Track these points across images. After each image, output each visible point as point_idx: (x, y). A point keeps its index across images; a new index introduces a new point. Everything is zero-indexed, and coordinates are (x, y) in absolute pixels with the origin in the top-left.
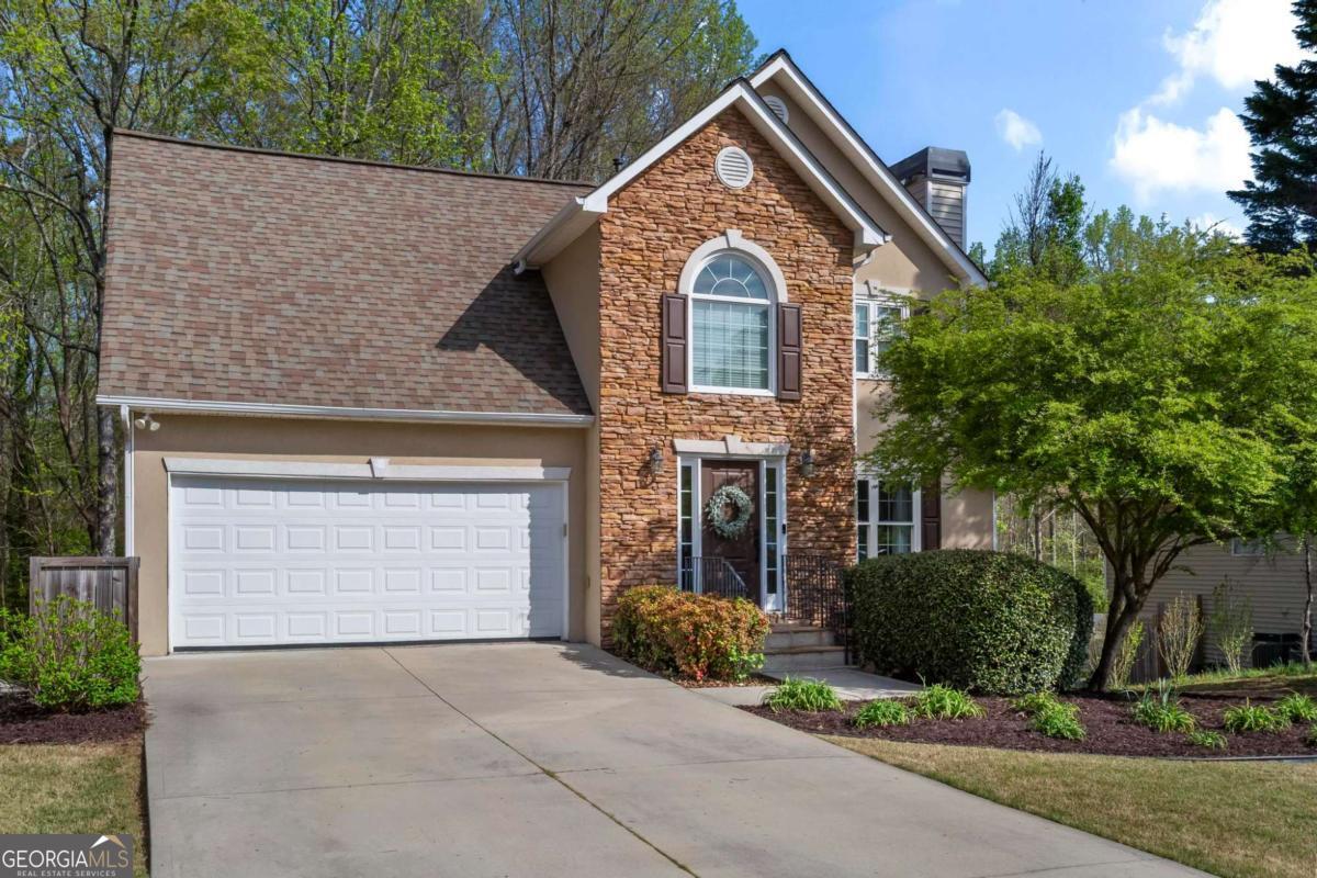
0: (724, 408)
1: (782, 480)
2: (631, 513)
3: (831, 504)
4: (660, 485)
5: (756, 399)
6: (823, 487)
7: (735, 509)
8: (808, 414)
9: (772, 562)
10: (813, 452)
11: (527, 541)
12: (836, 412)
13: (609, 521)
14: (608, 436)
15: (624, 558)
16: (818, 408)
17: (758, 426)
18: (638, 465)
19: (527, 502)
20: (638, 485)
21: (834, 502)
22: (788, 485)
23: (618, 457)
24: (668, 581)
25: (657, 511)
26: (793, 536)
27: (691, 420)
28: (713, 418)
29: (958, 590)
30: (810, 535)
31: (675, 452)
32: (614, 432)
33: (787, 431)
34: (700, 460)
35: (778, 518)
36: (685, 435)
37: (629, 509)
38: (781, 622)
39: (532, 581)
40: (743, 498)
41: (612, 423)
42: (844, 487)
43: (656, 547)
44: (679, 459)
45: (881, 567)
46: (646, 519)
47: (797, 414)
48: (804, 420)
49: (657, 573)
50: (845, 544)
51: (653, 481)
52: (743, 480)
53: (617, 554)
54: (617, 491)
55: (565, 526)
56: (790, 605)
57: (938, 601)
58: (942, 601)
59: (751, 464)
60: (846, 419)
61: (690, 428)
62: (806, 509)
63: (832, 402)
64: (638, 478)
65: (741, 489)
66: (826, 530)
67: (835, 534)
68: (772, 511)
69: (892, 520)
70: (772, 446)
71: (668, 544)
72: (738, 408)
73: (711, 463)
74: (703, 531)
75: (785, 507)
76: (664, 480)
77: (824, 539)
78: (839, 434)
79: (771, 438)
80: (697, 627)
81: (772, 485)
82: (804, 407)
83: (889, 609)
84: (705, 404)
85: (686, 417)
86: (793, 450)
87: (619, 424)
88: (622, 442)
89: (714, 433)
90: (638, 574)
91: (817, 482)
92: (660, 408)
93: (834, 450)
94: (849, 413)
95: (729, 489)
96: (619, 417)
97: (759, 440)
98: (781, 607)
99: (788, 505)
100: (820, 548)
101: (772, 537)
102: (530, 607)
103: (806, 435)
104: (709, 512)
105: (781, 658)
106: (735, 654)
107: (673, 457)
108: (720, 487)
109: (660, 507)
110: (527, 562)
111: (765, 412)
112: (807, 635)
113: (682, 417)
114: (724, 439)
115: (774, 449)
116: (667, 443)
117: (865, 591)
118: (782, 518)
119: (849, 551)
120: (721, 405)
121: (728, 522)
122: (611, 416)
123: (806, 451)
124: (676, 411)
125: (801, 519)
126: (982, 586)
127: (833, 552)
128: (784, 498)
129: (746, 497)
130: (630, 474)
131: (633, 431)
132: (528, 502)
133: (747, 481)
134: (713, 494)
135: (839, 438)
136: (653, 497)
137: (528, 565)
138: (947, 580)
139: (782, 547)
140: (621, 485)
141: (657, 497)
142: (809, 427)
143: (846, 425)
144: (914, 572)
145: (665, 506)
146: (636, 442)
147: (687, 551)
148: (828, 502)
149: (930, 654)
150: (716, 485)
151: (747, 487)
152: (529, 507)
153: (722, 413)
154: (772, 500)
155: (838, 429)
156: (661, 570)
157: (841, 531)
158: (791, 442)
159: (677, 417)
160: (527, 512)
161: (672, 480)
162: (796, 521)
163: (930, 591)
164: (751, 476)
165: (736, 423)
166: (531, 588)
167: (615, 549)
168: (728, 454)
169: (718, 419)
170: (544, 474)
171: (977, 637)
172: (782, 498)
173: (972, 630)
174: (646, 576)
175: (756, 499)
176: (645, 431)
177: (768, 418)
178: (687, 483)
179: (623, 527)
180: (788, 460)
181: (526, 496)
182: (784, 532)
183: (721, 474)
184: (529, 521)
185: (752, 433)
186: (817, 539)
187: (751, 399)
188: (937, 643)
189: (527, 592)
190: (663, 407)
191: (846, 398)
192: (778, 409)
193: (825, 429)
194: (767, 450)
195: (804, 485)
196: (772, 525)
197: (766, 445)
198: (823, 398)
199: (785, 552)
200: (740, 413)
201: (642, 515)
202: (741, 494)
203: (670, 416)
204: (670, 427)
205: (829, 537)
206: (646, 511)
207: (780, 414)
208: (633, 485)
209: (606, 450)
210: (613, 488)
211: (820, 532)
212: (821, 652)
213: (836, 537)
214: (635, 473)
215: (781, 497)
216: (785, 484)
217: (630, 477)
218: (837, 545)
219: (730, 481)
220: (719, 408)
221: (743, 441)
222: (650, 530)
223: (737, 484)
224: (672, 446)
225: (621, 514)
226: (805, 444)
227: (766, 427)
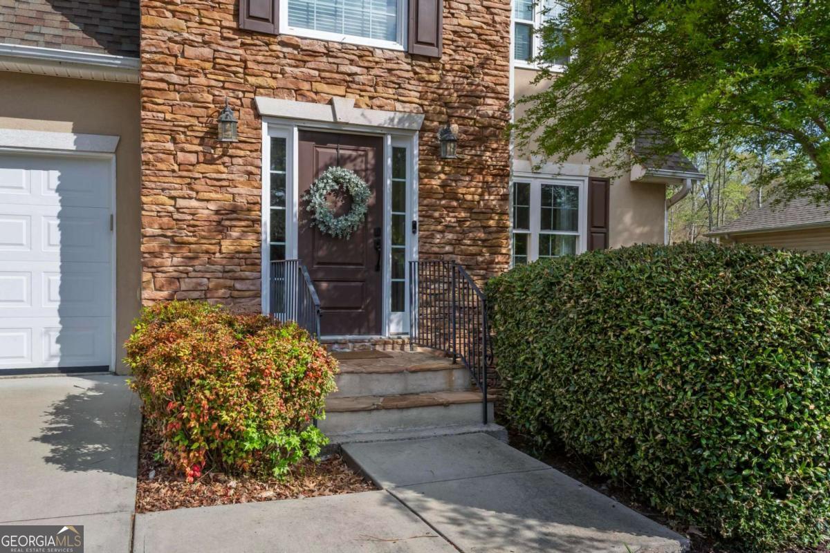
0: (331, 60)
1: (414, 164)
2: (190, 198)
3: (477, 197)
4: (235, 161)
5: (378, 52)
6: (468, 174)
7: (348, 199)
8: (450, 78)
9: (398, 271)
10: (455, 127)
11: (56, 236)
12: (487, 78)
13: (154, 207)
14: (151, 84)
15: (176, 260)
16: (463, 71)
17: (380, 89)
18: (201, 129)
19: (55, 183)
20: (201, 159)
21: (481, 195)
22: (421, 170)
23: (169, 116)
24: (247, 294)
25: (230, 197)
26: (427, 237)
27: (283, 73)
28: (316, 73)
29: (700, 325)
30: (450, 236)
31: (258, 116)
32: (162, 80)
33: (420, 98)
34: (296, 130)
35: (407, 214)
36: (274, 92)
37: (186, 192)
38: (407, 348)
39: (63, 290)
40: (358, 184)
41: (160, 67)
42: (494, 176)
43: (227, 246)
44: (265, 125)
45: (539, 276)
46: (212, 206)
47: (435, 77)
48: (445, 86)
49: (229, 283)
50: (494, 249)
51: (224, 154)
52: (359, 160)
53: (166, 255)
54: (171, 164)
55: (112, 216)
56: (421, 326)
57: (654, 345)
58: (663, 344)
59: (370, 139)
60: (499, 88)
61: (281, 83)
62: (443, 202)
63: (482, 66)
64: (200, 148)
65: (356, 172)
66: (471, 229)
67: (482, 235)
68: (399, 204)
69: (555, 229)
70: (398, 115)
71: (245, 242)
72: (352, 62)
73: (313, 135)
74: (300, 228)
75: (416, 198)
76: (242, 153)
77: (468, 242)
78: (491, 107)
79: (399, 106)
80: (181, 386)
81: (399, 170)
82: (444, 69)
83: (550, 350)
84: (305, 53)
85: (275, 68)
86: (428, 123)
87: (172, 69)
88: (178, 96)
89: (316, 93)
90: (200, 284)
91: (459, 166)
92: (236, 51)
93: (485, 127)
94: (504, 81)
95: (339, 171)
96: (172, 60)
97: (380, 107)
98: (408, 331)
99: (420, 197)
100: (463, 253)
101: (399, 236)
102: (60, 326)
103: (446, 105)
104: (308, 202)
105: (382, 416)
106: (255, 436)
107: (255, 122)
108: (326, 168)
109: (235, 190)
110: (57, 264)
111: (390, 70)
112: (429, 375)
113: (269, 68)
114: (331, 103)
115: (400, 120)
116: (247, 102)
117: (512, 316)
118: (413, 213)
119: (499, 258)
120: (327, 55)
121: (337, 216)
122: (157, 57)
123: (445, 127)
124: (260, 58)
125: (437, 214)
126: (757, 317)
127: (480, 259)
128: (416, 185)
129: (362, 183)
130: (187, 142)
131: (193, 80)
132: (58, 183)
133: (366, 163)
134: (316, 175)
135: (490, 113)
136: (224, 176)
137: (59, 270)
138: (674, 302)
139: (413, 251)
140: (175, 156)
141: (230, 177)
142: (450, 95)
143: (500, 97)
144: (601, 285)
145: (242, 190)
146: (198, 96)
147: (278, 253)
148: (473, 194)
149: (630, 445)
150: (321, 164)
151: (366, 170)
152: (58, 190)
153: (328, 67)
154: (399, 190)
155: (489, 101)
156: (236, 279)
157: (490, 233)
158: (426, 112)
159: (262, 67)
160: (57, 197)
161: (255, 154)
162: (431, 217)
163: (633, 324)
164: (371, 155)
165: (348, 82)
166: (62, 301)
167: (162, 246)
168: (336, 122)
169: (323, 74)
170: (76, 142)
171: (743, 429)
172: (413, 186)
173: (732, 413)
174: (211, 285)
175: (377, 186)
176: (213, 83)
177: (393, 79)
178: (279, 159)
179: (176, 216)
180: (421, 138)
181: (55, 174)
182: (414, 232)
183: (328, 152)
184: (59, 208)
185: (371, 98)
186: (458, 242)
187: (371, 51)
188: (647, 430)
189: (57, 305)
190: (241, 51)
191: (500, 61)
192: (409, 67)
193: (472, 98)
194: (392, 120)
195: (443, 171)
196: (398, 222)
197: (392, 114)
198: (470, 59)
199: (416, 257)
200: (354, 69)
201: (208, 201)
202: (355, 178)
203: (250, 64)
204: (251, 79)
205: (474, 240)
206: (213, 195)
207: (411, 74)
208: (192, 158)
209: (149, 105)
210: (162, 161)
211: (464, 233)
212: (446, 405)
213: (484, 241)
214: (197, 141)
215: (412, 184)
216: (416, 167)
217: (188, 147)
218: (484, 250)
219: (340, 161)
220: (324, 59)
221: (357, 106)
222: (219, 223)
223: (350, 165)
224: (254, 106)
225: (174, 198)
226: (444, 117)
227: (391, 91)
